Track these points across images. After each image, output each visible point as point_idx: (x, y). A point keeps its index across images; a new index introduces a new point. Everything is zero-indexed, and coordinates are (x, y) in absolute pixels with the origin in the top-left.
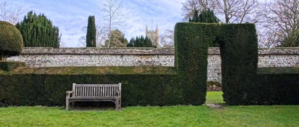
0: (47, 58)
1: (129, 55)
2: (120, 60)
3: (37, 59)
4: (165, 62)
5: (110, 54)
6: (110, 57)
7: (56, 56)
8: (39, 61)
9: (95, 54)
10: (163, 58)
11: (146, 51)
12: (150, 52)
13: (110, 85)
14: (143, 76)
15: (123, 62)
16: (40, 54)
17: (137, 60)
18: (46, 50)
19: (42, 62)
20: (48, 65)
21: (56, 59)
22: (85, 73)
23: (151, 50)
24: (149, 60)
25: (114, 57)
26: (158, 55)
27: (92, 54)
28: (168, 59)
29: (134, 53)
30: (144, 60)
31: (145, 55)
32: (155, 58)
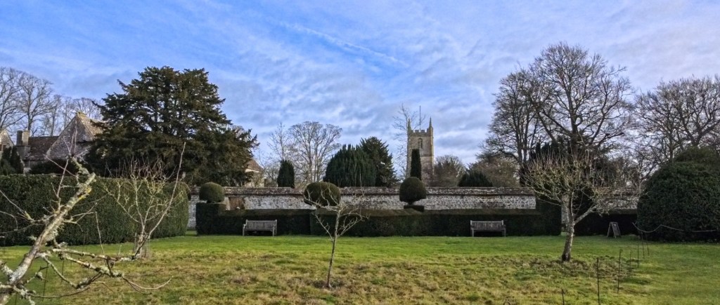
0: (383, 198)
1: (469, 195)
2: (461, 200)
3: (373, 199)
4: (509, 202)
5: (451, 195)
6: (449, 198)
7: (392, 197)
8: (374, 202)
9: (434, 195)
10: (506, 199)
11: (488, 192)
12: (492, 192)
13: (496, 222)
14: (517, 216)
15: (464, 203)
16: (375, 195)
17: (478, 201)
18: (381, 190)
19: (378, 203)
20: (385, 207)
21: (392, 200)
22: (476, 213)
23: (493, 190)
24: (492, 200)
25: (454, 198)
26: (501, 195)
27: (431, 195)
28: (511, 199)
29: (476, 193)
30: (485, 200)
31: (487, 195)
32: (498, 199)
